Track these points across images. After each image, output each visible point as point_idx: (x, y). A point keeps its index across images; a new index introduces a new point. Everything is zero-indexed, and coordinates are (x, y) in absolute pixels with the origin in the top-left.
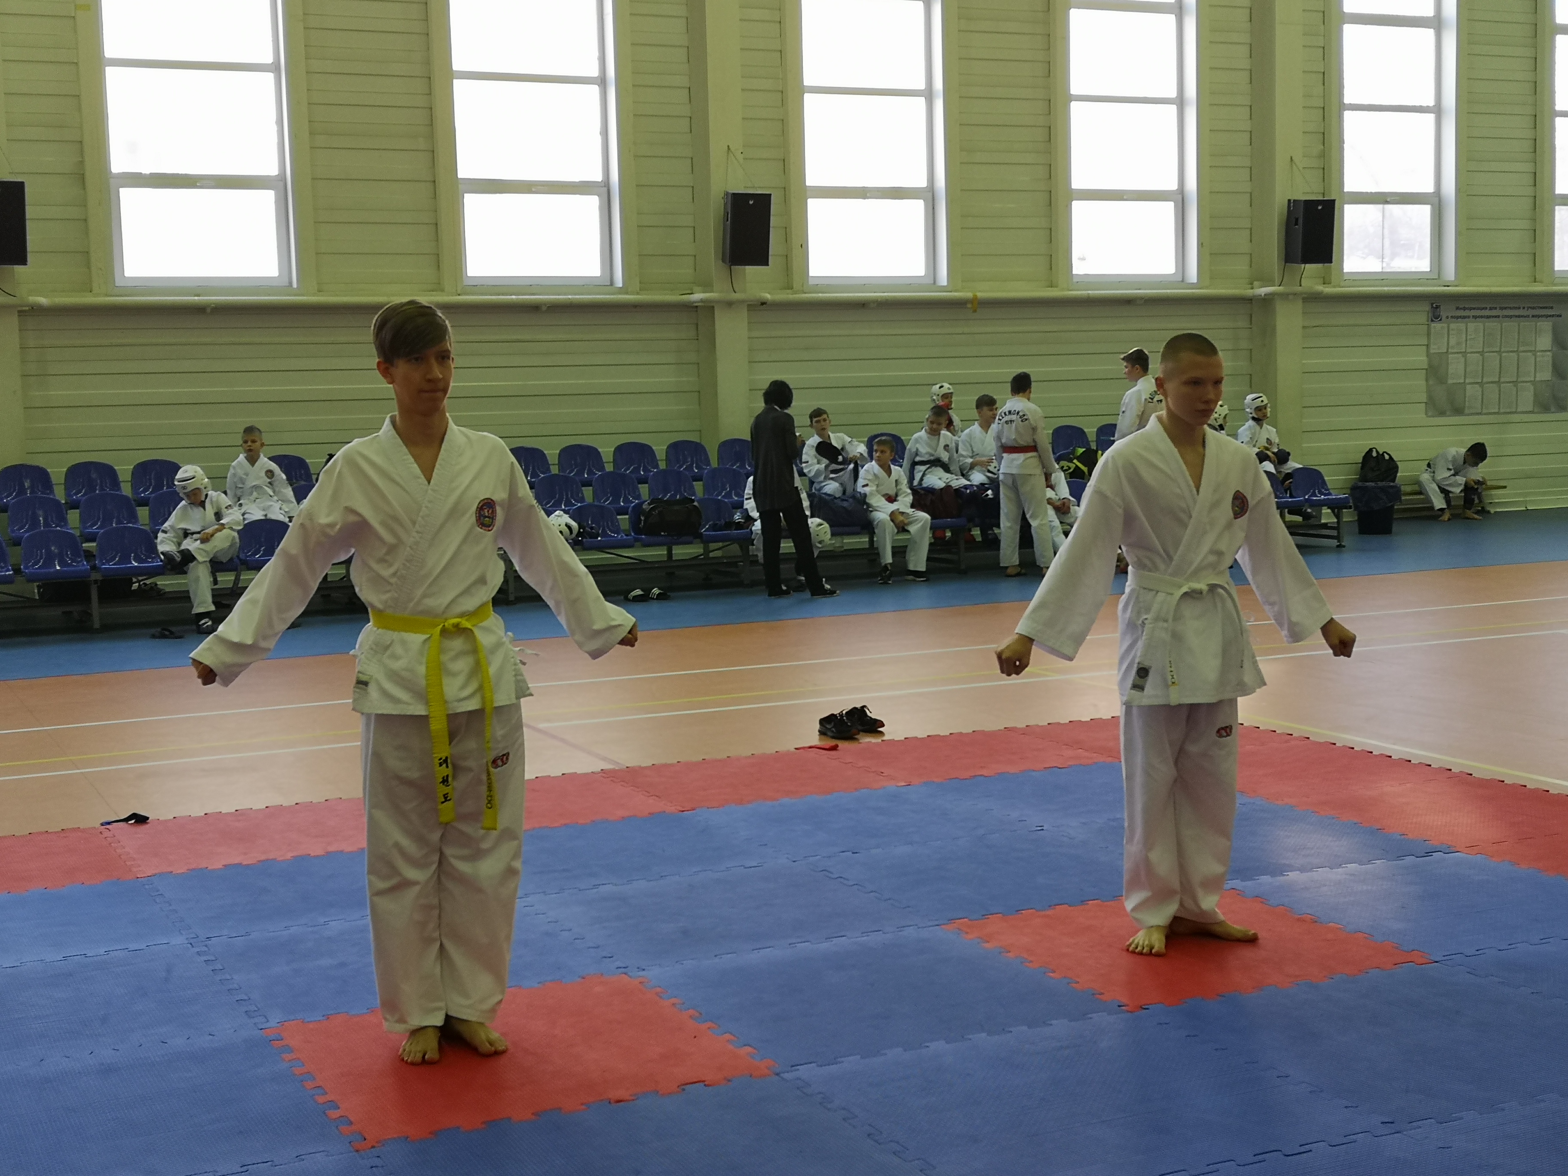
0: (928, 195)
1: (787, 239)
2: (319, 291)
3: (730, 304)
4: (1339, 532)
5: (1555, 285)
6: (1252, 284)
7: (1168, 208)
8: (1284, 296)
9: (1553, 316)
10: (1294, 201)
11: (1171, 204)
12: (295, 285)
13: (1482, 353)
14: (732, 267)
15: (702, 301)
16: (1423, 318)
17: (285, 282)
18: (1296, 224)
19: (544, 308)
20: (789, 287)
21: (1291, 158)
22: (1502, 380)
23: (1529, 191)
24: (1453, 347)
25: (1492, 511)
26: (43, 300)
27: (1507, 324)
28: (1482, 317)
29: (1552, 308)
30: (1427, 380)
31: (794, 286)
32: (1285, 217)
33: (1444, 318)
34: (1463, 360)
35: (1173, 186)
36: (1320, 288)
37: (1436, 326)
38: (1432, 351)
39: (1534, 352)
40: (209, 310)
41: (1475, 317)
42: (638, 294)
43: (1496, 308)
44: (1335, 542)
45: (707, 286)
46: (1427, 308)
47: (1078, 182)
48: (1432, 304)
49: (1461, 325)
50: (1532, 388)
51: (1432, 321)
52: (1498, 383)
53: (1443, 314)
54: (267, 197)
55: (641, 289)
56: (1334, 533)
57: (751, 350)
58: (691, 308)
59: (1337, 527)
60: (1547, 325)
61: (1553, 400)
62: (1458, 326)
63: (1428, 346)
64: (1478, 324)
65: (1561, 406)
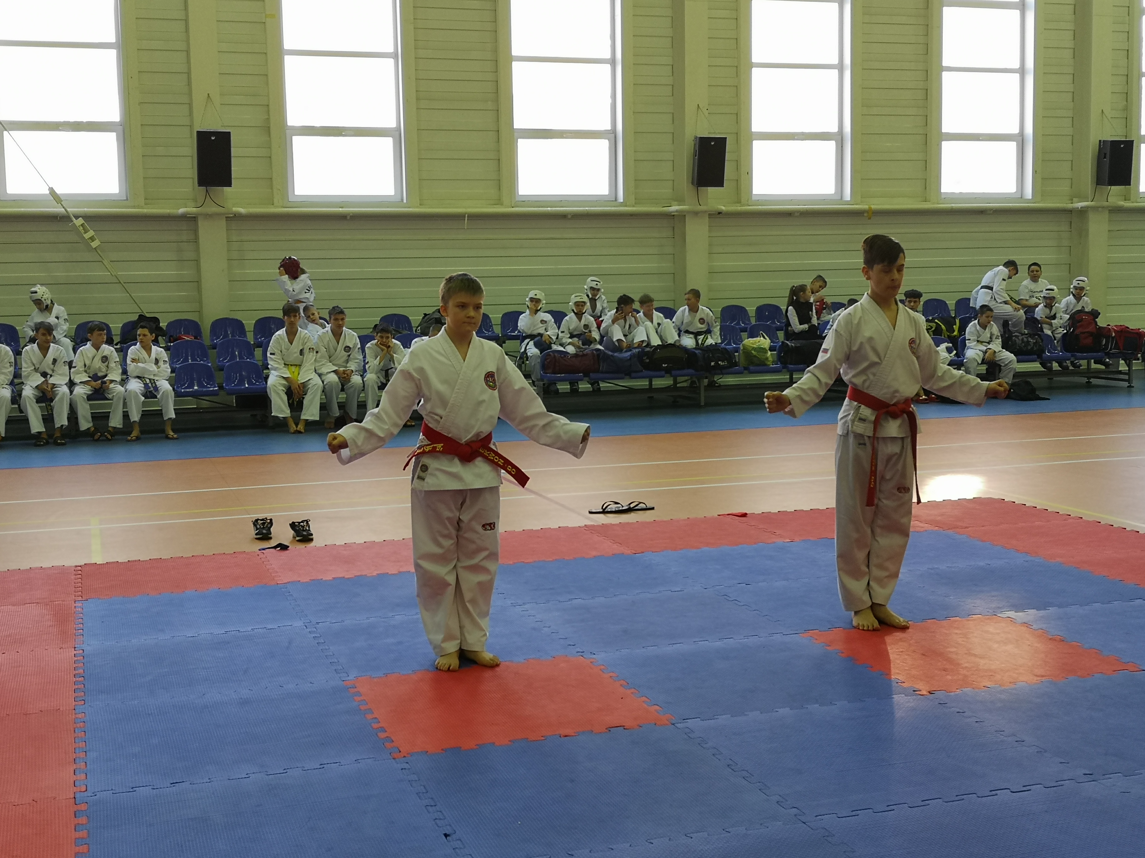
0: (838, 137)
1: (738, 168)
2: (421, 205)
3: (696, 213)
4: (1129, 377)
6: (1072, 200)
7: (1012, 146)
8: (1095, 209)
10: (1104, 141)
11: (1014, 143)
12: (405, 201)
14: (699, 188)
15: (677, 211)
17: (399, 199)
18: (1105, 158)
19: (569, 217)
20: (739, 202)
21: (1102, 111)
26: (242, 210)
31: (742, 201)
32: (1097, 153)
35: (1016, 130)
36: (1122, 203)
40: (348, 218)
42: (633, 206)
44: (1126, 384)
45: (681, 201)
47: (947, 127)
54: (388, 142)
55: (635, 203)
56: (1126, 377)
57: (710, 245)
58: (670, 216)
59: (1129, 373)
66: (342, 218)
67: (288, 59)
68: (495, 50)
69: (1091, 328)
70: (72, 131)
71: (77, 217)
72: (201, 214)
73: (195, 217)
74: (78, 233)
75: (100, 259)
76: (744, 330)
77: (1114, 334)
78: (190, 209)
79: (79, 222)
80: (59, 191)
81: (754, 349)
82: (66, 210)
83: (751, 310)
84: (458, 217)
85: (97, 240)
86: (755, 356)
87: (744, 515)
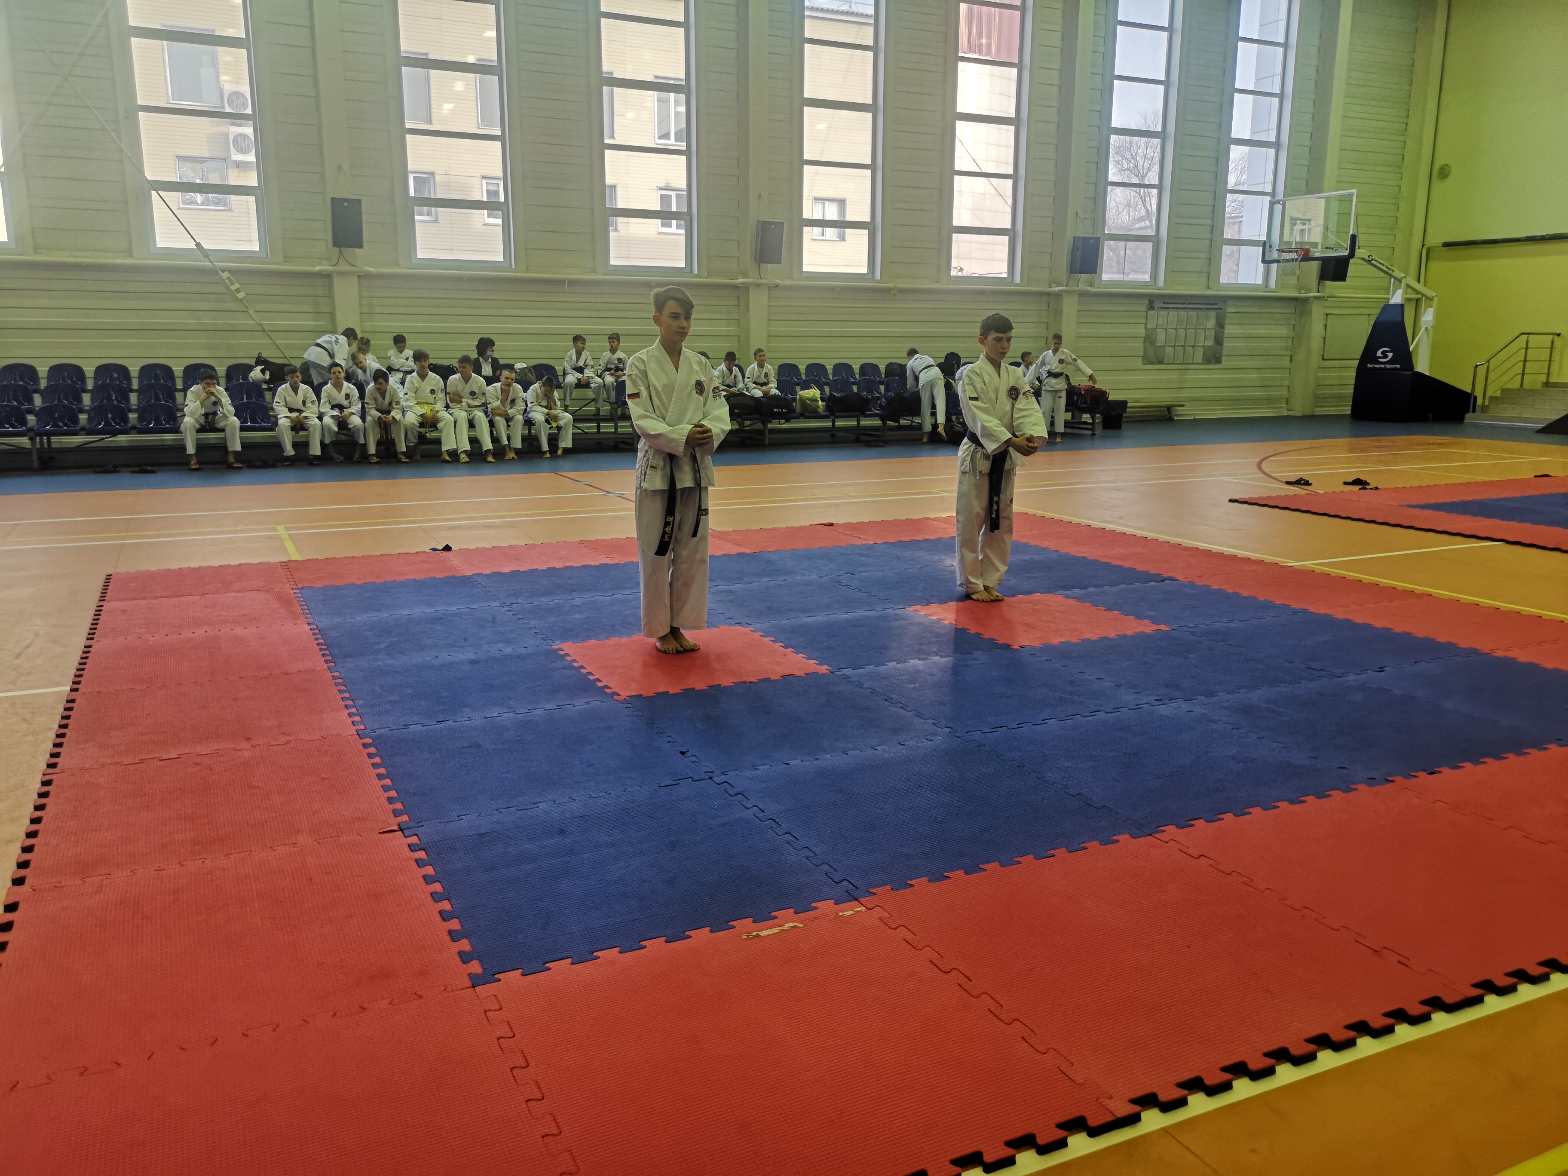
0: (871, 226)
1: (791, 249)
2: (527, 270)
3: (758, 286)
4: (1093, 426)
5: (1220, 291)
6: (1050, 285)
7: (1006, 239)
8: (1068, 292)
9: (1216, 309)
10: (1078, 237)
11: (1007, 237)
12: (513, 267)
13: (1176, 329)
14: (759, 264)
15: (742, 283)
16: (1144, 308)
17: (507, 265)
18: (1077, 251)
20: (791, 277)
21: (1077, 212)
22: (1186, 344)
23: (1208, 236)
24: (1160, 325)
25: (1175, 419)
26: (371, 270)
27: (1191, 313)
28: (1177, 308)
29: (1216, 304)
30: (1144, 343)
31: (794, 276)
32: (1071, 247)
33: (1156, 308)
34: (1165, 332)
35: (1009, 226)
36: (1089, 288)
37: (1151, 312)
38: (1148, 327)
39: (1205, 330)
41: (1172, 308)
42: (706, 278)
43: (1185, 303)
44: (1090, 432)
45: (745, 275)
46: (1146, 302)
47: (956, 222)
48: (1150, 300)
49: (1164, 312)
50: (1202, 350)
51: (1149, 309)
52: (1184, 347)
53: (1156, 306)
54: (497, 216)
55: (708, 276)
56: (1090, 427)
57: (769, 313)
58: (736, 287)
59: (1092, 424)
60: (1213, 314)
61: (1213, 357)
62: (1163, 313)
63: (1146, 324)
64: (1175, 313)
65: (1218, 361)
67: (409, 137)
68: (590, 138)
71: (223, 271)
72: (335, 272)
73: (329, 275)
74: (225, 285)
75: (245, 309)
76: (798, 384)
77: (1083, 392)
78: (325, 267)
79: (225, 275)
80: (206, 246)
81: (809, 400)
82: (212, 264)
83: (802, 368)
84: (560, 282)
85: (243, 292)
86: (809, 405)
87: (831, 525)
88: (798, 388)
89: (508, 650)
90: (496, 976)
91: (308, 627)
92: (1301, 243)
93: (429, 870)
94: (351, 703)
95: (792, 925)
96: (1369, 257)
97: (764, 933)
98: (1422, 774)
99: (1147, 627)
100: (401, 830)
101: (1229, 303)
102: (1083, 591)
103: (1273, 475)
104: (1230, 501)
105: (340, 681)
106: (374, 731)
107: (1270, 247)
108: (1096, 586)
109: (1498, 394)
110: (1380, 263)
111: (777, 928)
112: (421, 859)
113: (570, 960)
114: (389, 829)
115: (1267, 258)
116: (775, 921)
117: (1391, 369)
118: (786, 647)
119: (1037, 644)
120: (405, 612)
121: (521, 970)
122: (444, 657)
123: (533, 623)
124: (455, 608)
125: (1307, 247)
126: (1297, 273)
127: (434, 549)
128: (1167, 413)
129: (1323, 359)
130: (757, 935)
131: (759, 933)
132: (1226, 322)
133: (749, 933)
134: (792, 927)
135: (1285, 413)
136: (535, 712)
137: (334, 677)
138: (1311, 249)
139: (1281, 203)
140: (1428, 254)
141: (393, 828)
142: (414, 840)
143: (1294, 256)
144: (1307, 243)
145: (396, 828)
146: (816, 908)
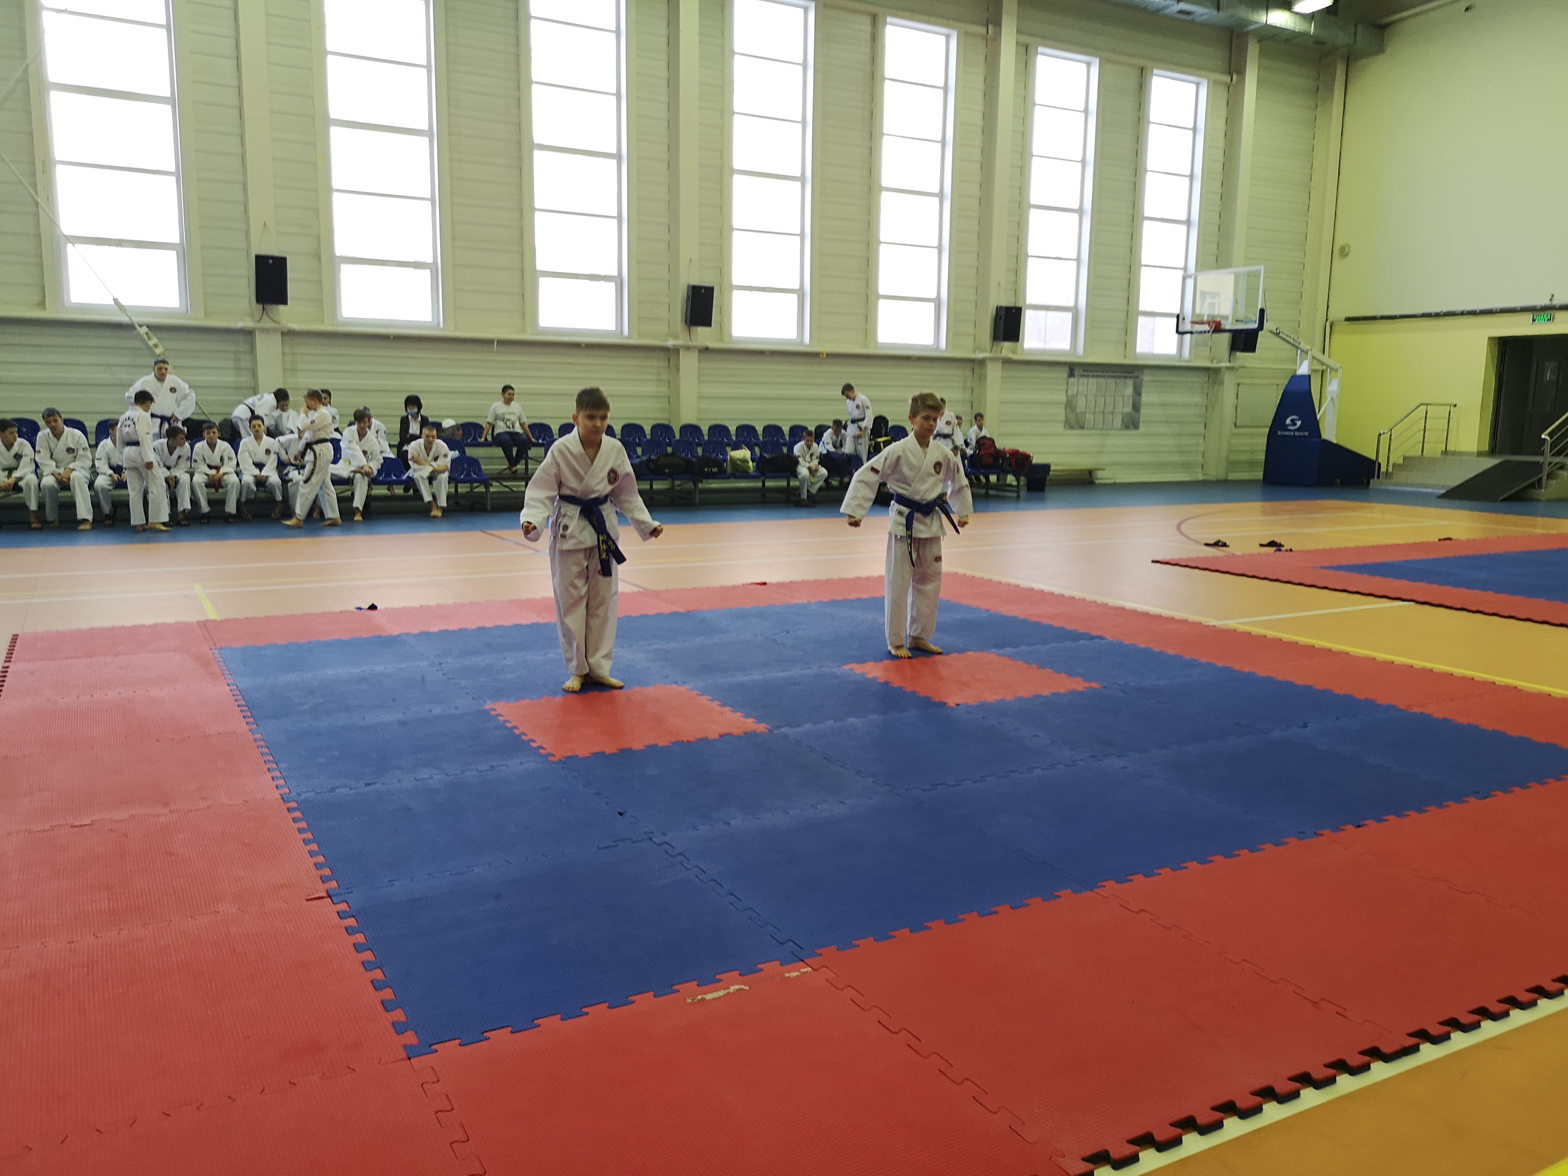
0: (800, 292)
1: (722, 313)
2: (456, 330)
3: (688, 348)
4: (1018, 488)
5: (1136, 360)
6: (974, 351)
7: (931, 307)
8: (992, 359)
9: (1133, 377)
10: (1000, 307)
11: (933, 305)
13: (1095, 396)
14: (690, 327)
15: (672, 345)
16: (1065, 375)
17: (436, 324)
18: (1000, 319)
20: (722, 340)
21: (999, 283)
22: (1105, 411)
23: (1125, 308)
24: (1080, 392)
25: (1096, 482)
26: (295, 327)
27: (1109, 380)
28: (1096, 376)
29: (1133, 372)
30: (1065, 410)
31: (725, 340)
32: (994, 315)
33: (1076, 376)
34: (1085, 399)
35: (934, 295)
36: (1012, 356)
37: (1072, 380)
38: (1069, 393)
39: (1123, 397)
41: (1093, 376)
42: (636, 340)
43: (1104, 372)
44: (1015, 495)
45: (676, 337)
46: (1067, 369)
47: (882, 289)
48: (1070, 368)
49: (1084, 380)
50: (1120, 416)
51: (1070, 377)
52: (1103, 413)
53: (1076, 374)
54: (425, 275)
55: (638, 337)
56: (1015, 489)
57: (699, 375)
58: (666, 349)
59: (1018, 486)
60: (1130, 382)
61: (1131, 423)
62: (1082, 380)
63: (1067, 391)
64: (1094, 380)
65: (1136, 426)
66: (385, 338)
67: (336, 196)
68: (520, 201)
69: (992, 450)
70: (134, 248)
71: (141, 326)
72: (258, 329)
73: (251, 331)
74: (143, 341)
76: (729, 445)
78: (248, 323)
79: (144, 330)
80: (123, 302)
81: (739, 459)
82: (131, 319)
83: (733, 429)
84: (489, 342)
85: (160, 346)
86: (740, 465)
87: (765, 584)
88: (728, 449)
89: (438, 710)
90: (433, 1047)
91: (228, 688)
92: (1213, 317)
93: (360, 938)
94: (274, 766)
95: (737, 987)
96: (1277, 330)
97: (709, 997)
98: (1350, 827)
99: (1078, 685)
100: (330, 897)
101: (1146, 372)
102: (1016, 650)
103: (1193, 537)
104: (1153, 561)
105: (262, 743)
106: (299, 794)
107: (1184, 319)
108: (1028, 645)
109: (1401, 461)
110: (1287, 336)
111: (722, 991)
112: (351, 927)
113: (509, 1029)
114: (316, 896)
115: (1180, 330)
116: (721, 983)
117: (1299, 436)
118: (723, 705)
119: (972, 702)
120: (329, 672)
121: (459, 1040)
122: (371, 718)
123: (463, 683)
124: (382, 668)
125: (1218, 320)
126: (1210, 343)
127: (360, 609)
128: (1088, 476)
129: (1235, 425)
130: (703, 999)
131: (704, 996)
132: (1144, 389)
133: (694, 997)
134: (737, 990)
135: (1201, 478)
136: (467, 773)
137: (255, 740)
138: (1222, 322)
139: (1193, 277)
140: (1330, 327)
141: (321, 895)
142: (343, 907)
143: (1206, 327)
144: (1219, 316)
145: (324, 894)
146: (762, 970)
